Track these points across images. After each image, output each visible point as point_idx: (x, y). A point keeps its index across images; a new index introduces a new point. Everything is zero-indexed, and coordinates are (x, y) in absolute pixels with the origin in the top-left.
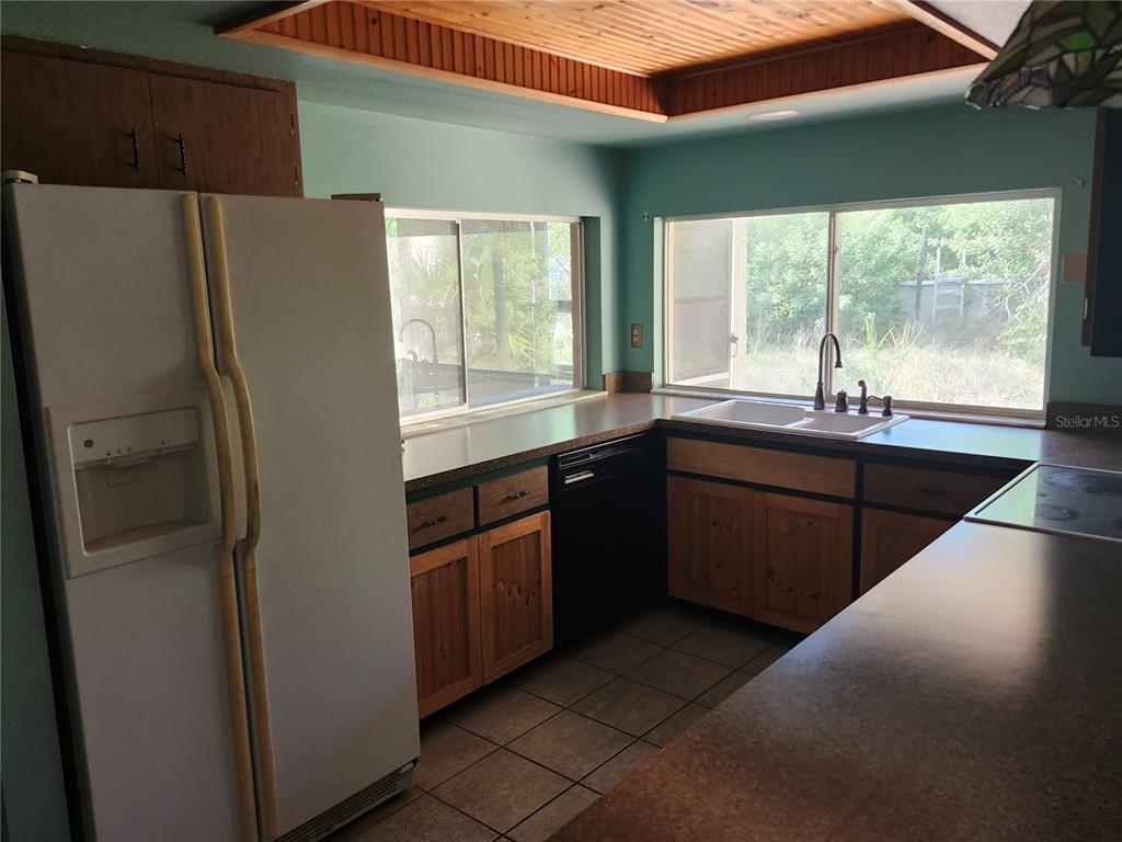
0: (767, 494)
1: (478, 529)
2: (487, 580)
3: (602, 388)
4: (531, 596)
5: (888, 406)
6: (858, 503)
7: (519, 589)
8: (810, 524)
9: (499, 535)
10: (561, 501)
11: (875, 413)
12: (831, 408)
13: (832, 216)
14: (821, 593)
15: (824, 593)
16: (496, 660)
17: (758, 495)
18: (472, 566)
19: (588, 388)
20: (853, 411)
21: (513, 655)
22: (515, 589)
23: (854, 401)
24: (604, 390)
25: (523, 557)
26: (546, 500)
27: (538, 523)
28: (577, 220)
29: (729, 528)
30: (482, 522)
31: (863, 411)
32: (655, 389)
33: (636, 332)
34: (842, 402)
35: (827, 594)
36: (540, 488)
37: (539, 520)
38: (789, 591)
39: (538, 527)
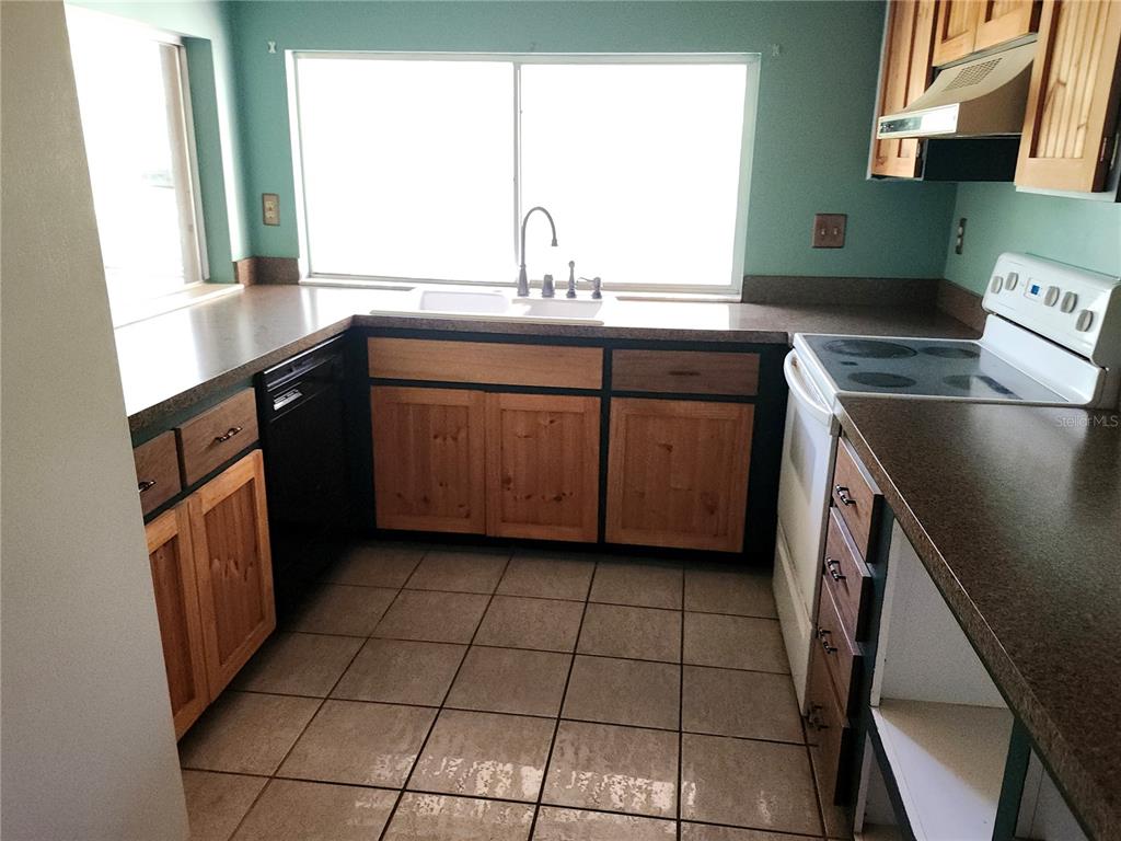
0: (502, 394)
1: (187, 490)
2: (203, 560)
3: (233, 280)
4: (250, 569)
5: (597, 289)
6: (605, 394)
7: (236, 564)
8: (552, 422)
9: (210, 495)
10: (273, 434)
11: (584, 295)
12: (536, 294)
13: (517, 68)
14: (564, 494)
15: (567, 493)
16: (221, 664)
17: (491, 397)
18: (184, 547)
19: (212, 280)
20: (561, 294)
21: (238, 649)
22: (232, 563)
23: (561, 286)
24: (237, 282)
25: (237, 520)
26: (255, 437)
27: (249, 468)
28: (175, 40)
29: (455, 439)
30: (190, 481)
31: (572, 295)
32: (303, 278)
33: (268, 204)
34: (548, 287)
35: (571, 494)
36: (249, 420)
37: (251, 465)
38: (528, 497)
39: (252, 475)
